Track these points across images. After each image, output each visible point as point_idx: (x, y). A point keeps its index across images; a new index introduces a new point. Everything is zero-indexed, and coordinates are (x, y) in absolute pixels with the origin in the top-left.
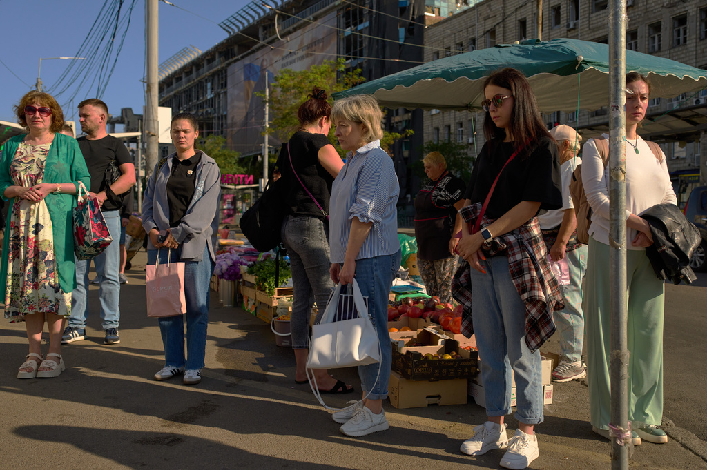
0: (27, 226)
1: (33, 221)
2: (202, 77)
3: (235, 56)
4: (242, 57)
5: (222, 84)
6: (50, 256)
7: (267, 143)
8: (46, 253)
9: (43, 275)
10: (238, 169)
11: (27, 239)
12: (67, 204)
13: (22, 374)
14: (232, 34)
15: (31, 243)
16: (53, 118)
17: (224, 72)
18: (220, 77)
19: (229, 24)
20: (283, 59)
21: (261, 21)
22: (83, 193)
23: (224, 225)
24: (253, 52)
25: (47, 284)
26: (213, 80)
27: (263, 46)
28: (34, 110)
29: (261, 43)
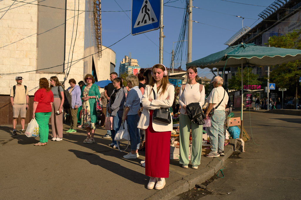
0: (85, 106)
1: (86, 106)
2: (251, 40)
3: (266, 28)
4: (269, 29)
5: (260, 43)
6: (89, 114)
7: (269, 70)
8: (88, 113)
9: (87, 118)
10: (258, 82)
11: (85, 109)
12: (94, 101)
13: (84, 142)
14: (265, 18)
15: (86, 110)
16: (92, 80)
17: (260, 37)
18: (259, 39)
19: (263, 14)
20: (289, 28)
21: (279, 10)
22: (98, 98)
23: (247, 108)
24: (274, 26)
25: (88, 121)
26: (255, 41)
27: (280, 22)
28: (88, 79)
29: (278, 21)
